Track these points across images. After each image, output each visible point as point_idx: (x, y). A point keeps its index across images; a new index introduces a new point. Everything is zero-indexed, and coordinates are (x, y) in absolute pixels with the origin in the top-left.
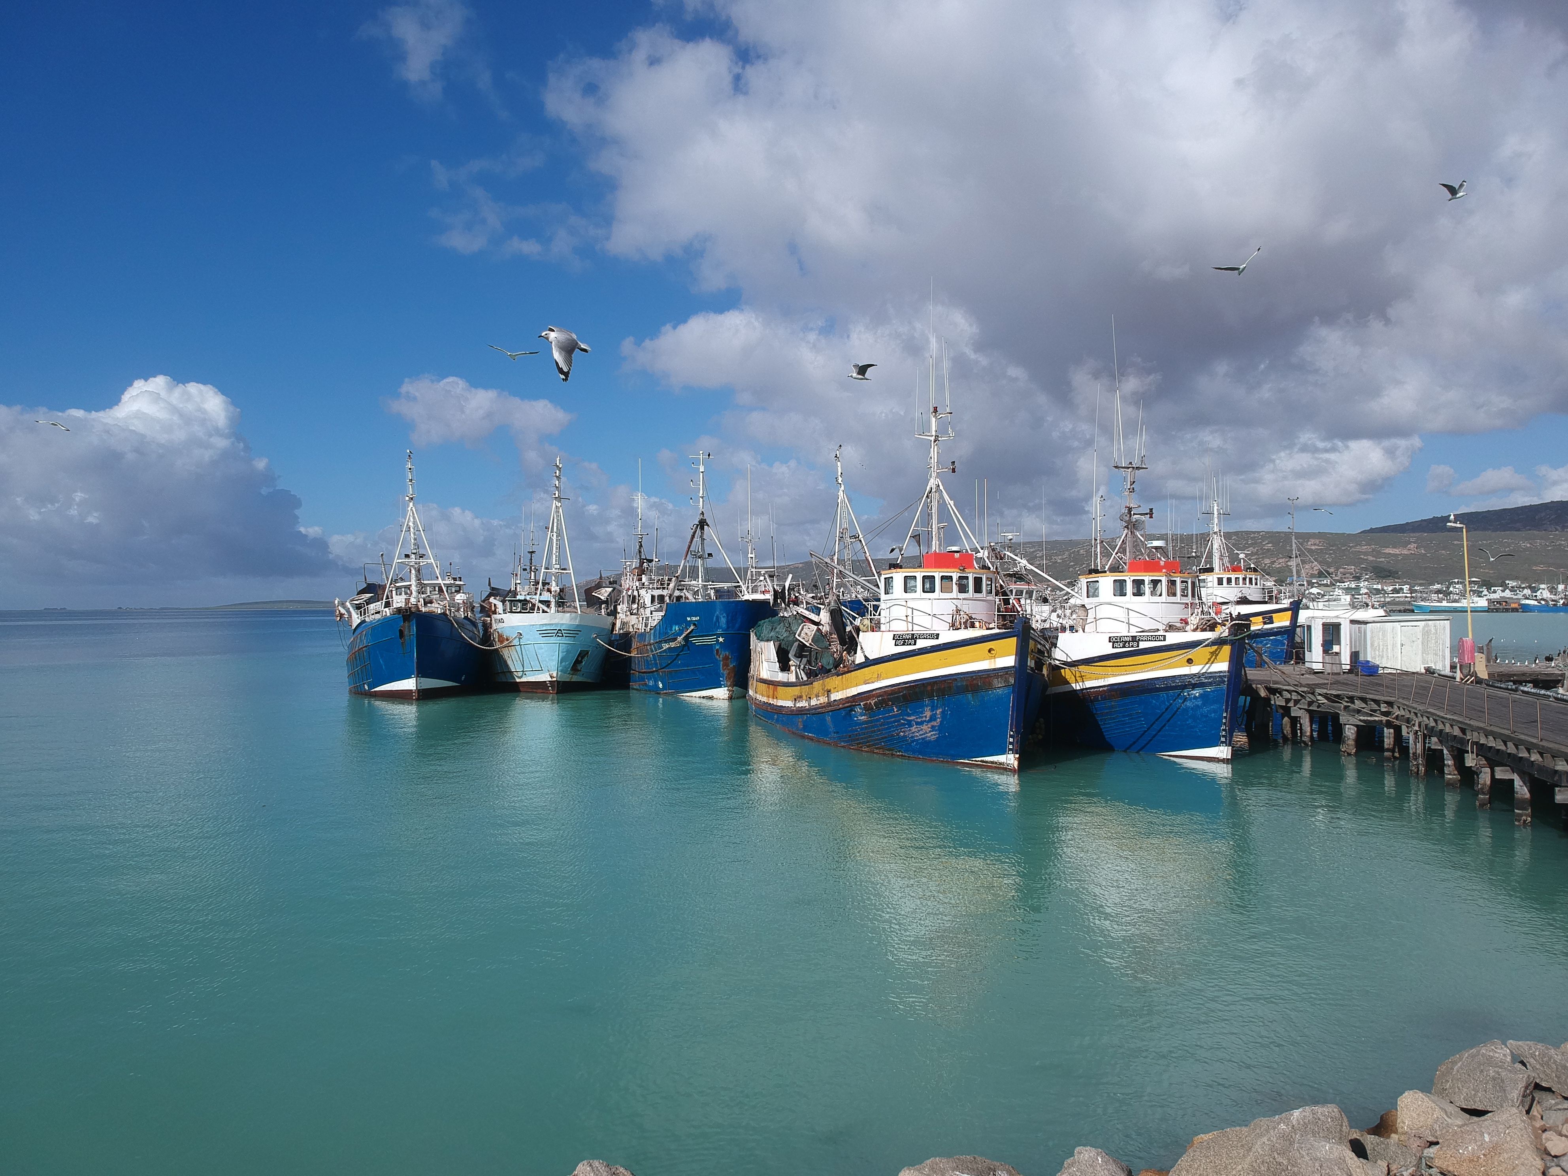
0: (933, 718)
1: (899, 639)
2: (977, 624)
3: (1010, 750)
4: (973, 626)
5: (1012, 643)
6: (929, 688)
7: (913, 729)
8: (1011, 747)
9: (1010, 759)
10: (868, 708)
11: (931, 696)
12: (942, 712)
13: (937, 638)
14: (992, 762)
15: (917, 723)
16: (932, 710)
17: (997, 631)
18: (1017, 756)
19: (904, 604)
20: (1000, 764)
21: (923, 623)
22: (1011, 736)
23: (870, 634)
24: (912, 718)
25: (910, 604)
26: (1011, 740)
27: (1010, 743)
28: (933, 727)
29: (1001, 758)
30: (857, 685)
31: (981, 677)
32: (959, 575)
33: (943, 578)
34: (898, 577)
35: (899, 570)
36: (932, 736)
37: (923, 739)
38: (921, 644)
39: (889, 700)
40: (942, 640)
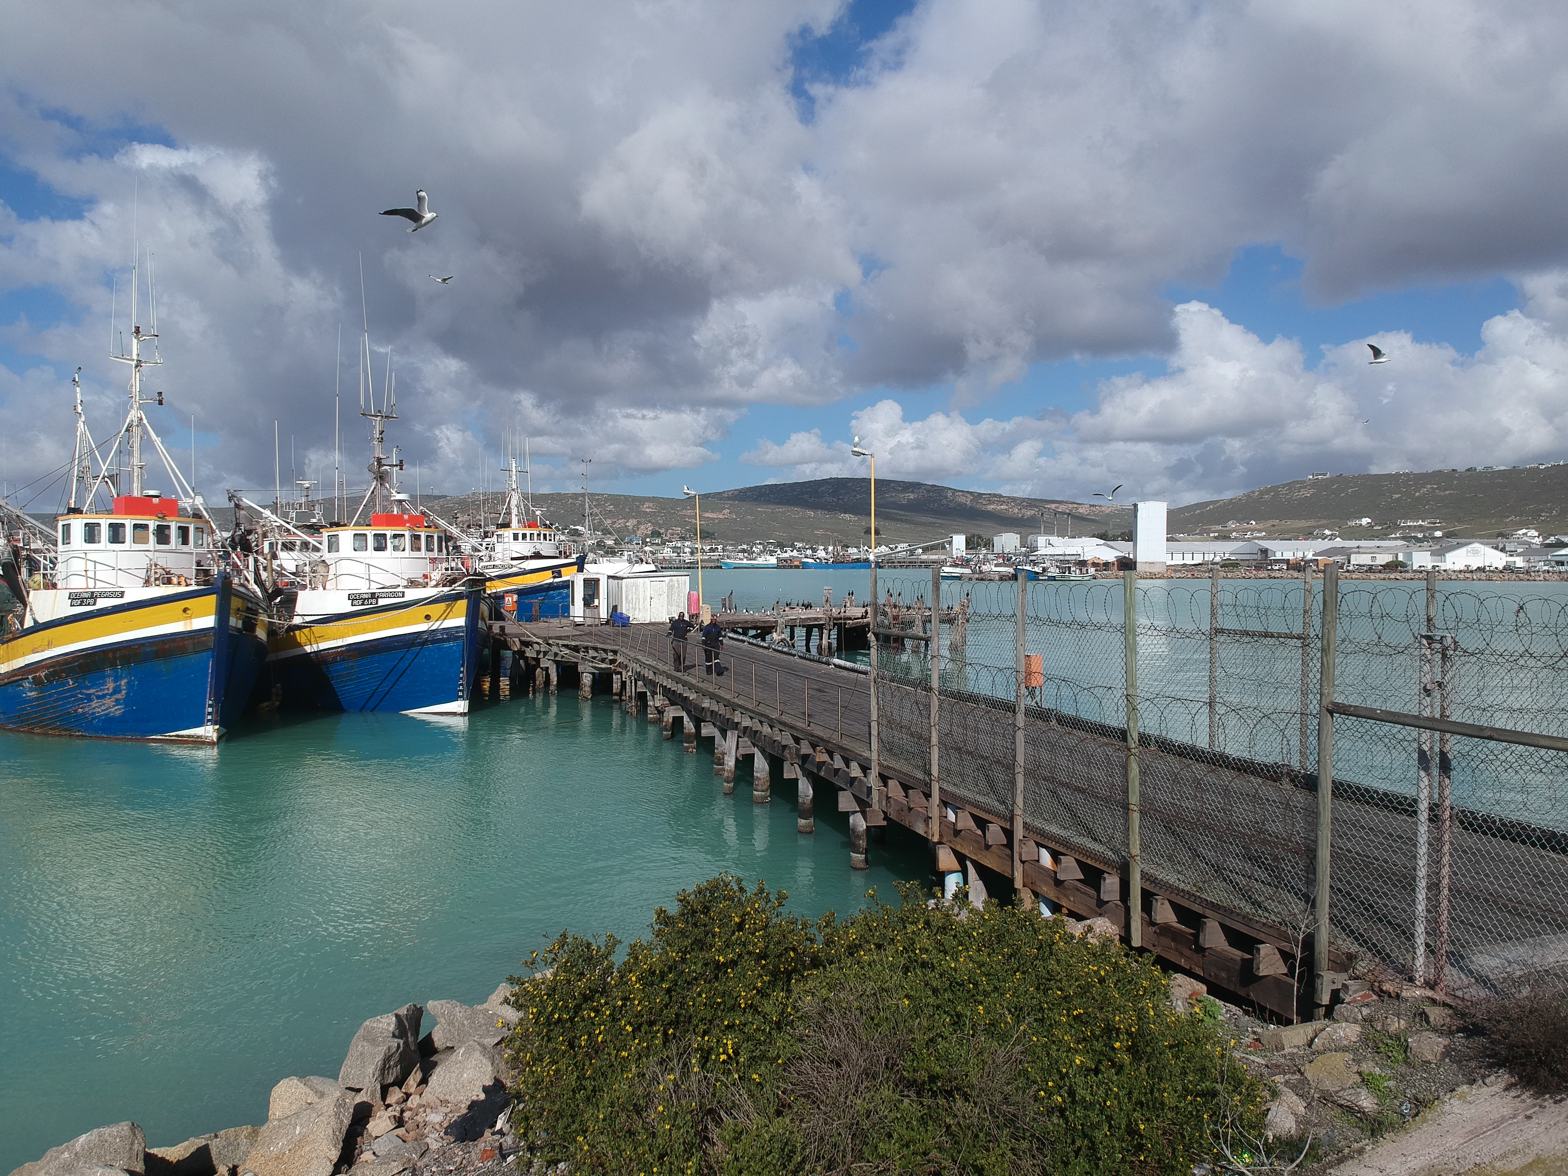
0: (117, 690)
1: (76, 598)
2: (175, 580)
3: (209, 721)
4: (169, 582)
5: (212, 600)
6: (110, 655)
7: (94, 704)
8: (210, 717)
9: (209, 731)
10: (37, 681)
11: (113, 665)
12: (128, 683)
13: (122, 597)
14: (189, 736)
15: (98, 697)
16: (115, 681)
17: (194, 588)
18: (217, 727)
19: (83, 556)
20: (198, 737)
21: (106, 579)
22: (210, 706)
23: (43, 592)
24: (92, 691)
25: (90, 556)
26: (210, 710)
27: (209, 714)
28: (117, 700)
29: (199, 731)
30: (24, 655)
31: (174, 640)
32: (157, 523)
33: (136, 526)
34: (77, 525)
35: (77, 516)
36: (117, 711)
37: (107, 714)
38: (102, 603)
39: (63, 671)
40: (127, 599)
